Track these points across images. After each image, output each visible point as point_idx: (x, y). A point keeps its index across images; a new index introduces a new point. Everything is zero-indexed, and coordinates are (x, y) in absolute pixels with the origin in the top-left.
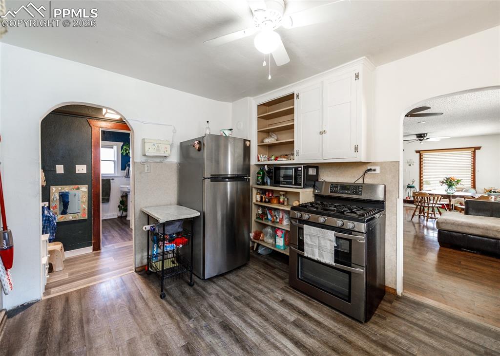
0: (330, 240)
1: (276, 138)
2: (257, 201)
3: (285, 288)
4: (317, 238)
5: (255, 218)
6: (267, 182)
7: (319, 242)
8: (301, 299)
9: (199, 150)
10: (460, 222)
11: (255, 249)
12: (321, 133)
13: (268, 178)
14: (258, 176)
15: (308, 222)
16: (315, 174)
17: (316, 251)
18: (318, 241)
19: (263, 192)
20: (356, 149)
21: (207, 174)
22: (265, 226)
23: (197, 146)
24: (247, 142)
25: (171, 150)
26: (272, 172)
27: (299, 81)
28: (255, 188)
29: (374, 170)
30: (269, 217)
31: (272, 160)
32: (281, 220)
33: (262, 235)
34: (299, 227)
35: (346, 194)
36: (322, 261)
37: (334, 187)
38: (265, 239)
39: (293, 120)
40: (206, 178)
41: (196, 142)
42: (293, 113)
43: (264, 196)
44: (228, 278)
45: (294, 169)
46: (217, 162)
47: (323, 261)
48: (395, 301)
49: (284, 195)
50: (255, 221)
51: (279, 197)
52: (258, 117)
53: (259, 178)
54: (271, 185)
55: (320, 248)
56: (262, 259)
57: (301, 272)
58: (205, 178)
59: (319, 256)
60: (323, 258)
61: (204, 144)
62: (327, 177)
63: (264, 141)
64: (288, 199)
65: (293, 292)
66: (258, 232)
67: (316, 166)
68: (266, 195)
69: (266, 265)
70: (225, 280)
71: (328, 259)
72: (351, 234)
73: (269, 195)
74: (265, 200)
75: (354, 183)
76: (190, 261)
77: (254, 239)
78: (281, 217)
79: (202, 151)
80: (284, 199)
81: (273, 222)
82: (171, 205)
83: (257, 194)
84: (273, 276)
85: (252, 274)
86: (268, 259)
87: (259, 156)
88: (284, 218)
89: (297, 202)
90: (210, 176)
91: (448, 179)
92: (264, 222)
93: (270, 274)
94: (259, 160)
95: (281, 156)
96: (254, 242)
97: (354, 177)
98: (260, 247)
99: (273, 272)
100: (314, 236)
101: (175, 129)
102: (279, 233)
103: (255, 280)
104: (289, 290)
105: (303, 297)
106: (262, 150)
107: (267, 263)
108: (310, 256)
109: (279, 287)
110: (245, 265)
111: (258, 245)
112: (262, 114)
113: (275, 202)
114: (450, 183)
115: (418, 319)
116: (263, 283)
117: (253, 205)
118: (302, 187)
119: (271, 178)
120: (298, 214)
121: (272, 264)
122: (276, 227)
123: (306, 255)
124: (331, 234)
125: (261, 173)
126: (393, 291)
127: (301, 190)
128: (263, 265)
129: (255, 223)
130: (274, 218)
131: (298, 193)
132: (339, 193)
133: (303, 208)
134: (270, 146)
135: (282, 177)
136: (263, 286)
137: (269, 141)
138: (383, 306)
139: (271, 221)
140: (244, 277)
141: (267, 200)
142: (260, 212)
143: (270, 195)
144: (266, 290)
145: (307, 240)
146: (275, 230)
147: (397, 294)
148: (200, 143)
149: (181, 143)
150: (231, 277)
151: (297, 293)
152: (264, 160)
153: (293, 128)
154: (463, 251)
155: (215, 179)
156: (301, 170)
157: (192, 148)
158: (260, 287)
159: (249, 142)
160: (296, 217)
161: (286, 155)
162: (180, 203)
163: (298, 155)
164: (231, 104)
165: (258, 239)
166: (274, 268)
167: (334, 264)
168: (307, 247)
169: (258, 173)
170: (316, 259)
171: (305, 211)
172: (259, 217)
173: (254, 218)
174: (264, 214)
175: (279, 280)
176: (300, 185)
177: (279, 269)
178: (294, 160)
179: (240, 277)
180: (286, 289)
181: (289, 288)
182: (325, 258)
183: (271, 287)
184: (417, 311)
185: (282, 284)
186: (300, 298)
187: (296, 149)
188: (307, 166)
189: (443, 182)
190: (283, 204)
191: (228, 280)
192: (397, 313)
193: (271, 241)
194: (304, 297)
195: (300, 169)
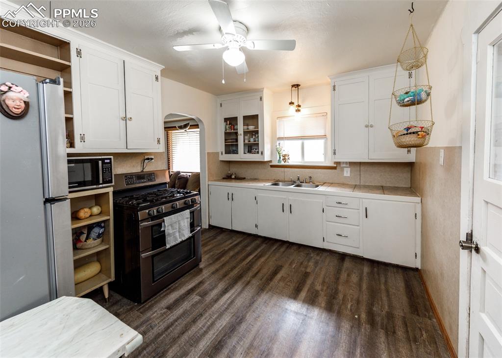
0: (187, 218)
3: (141, 311)
4: (178, 223)
7: (179, 226)
12: (124, 119)
20: (159, 142)
34: (152, 226)
35: (143, 182)
37: (129, 178)
45: (100, 162)
55: (180, 230)
59: (180, 238)
71: (187, 234)
100: (175, 223)
118: (114, 184)
123: (168, 247)
124: (188, 212)
132: (135, 183)
145: (169, 230)
156: (110, 163)
163: (83, 140)
168: (168, 239)
170: (179, 242)
171: (156, 206)
176: (110, 182)
187: (77, 131)
195: (108, 161)
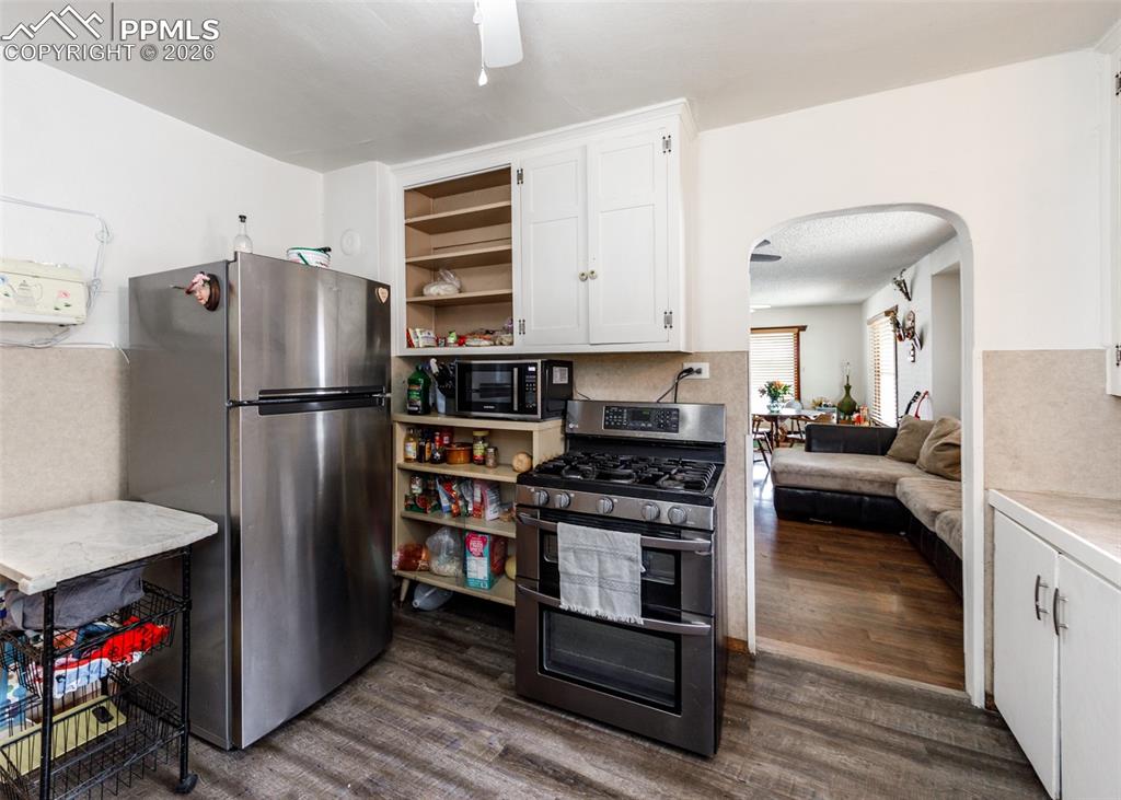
0: (630, 559)
1: (457, 284)
2: (407, 460)
3: (504, 705)
4: (596, 557)
5: (403, 509)
6: (435, 404)
7: (600, 567)
8: (555, 731)
9: (212, 305)
10: (808, 469)
11: (402, 599)
12: (584, 277)
13: (439, 393)
14: (409, 390)
15: (568, 516)
16: (566, 382)
17: (594, 591)
18: (596, 564)
19: (425, 433)
20: (668, 322)
21: (246, 389)
22: (433, 528)
23: (204, 293)
24: (380, 289)
25: (88, 305)
26: (453, 379)
27: (524, 135)
28: (401, 423)
29: (699, 372)
30: (445, 502)
31: (446, 345)
32: (480, 509)
33: (424, 555)
34: (541, 530)
35: (643, 429)
36: (610, 618)
37: (615, 413)
38: (435, 565)
39: (509, 239)
40: (242, 404)
41: (199, 278)
42: (510, 221)
43: (427, 446)
44: (327, 718)
45: (516, 370)
46: (279, 346)
47: (611, 616)
48: (751, 670)
49: (484, 439)
50: (403, 518)
51: (471, 445)
52: (406, 224)
53: (415, 396)
54: (448, 414)
55: (603, 582)
56: (427, 624)
57: (549, 651)
58: (237, 404)
59: (601, 605)
60: (614, 609)
61: (230, 288)
62: (593, 389)
63: (425, 292)
64: (496, 449)
65: (528, 714)
66: (411, 548)
67: (568, 362)
68: (433, 441)
69: (442, 642)
70: (317, 728)
71: (626, 609)
72: (680, 538)
73: (441, 439)
74: (433, 455)
75: (658, 402)
76: (177, 703)
77: (402, 567)
78: (478, 499)
79: (221, 311)
80: (485, 449)
81: (457, 515)
82: (91, 500)
83: (407, 440)
84: (467, 675)
85: (405, 683)
86: (445, 622)
87: (411, 331)
88: (488, 500)
89: (523, 457)
90: (255, 397)
91: (771, 385)
92: (429, 517)
93: (454, 670)
94: (410, 345)
95: (473, 334)
96: (401, 579)
97: (655, 388)
98: (418, 592)
99: (464, 661)
100: (587, 551)
101: (106, 229)
102: (476, 545)
103: (416, 702)
104: (515, 710)
105: (556, 724)
106: (417, 315)
107: (442, 636)
108: (576, 607)
109: (488, 708)
110: (378, 657)
111: (414, 584)
112: (417, 216)
113: (462, 458)
114: (773, 391)
115: (803, 706)
116: (443, 705)
117: (397, 472)
118: (539, 416)
119: (448, 394)
120: (539, 496)
121: (457, 634)
122: (468, 530)
123: (564, 605)
124: (631, 542)
125: (421, 380)
126: (741, 647)
127: (537, 424)
128: (432, 643)
129: (401, 521)
130: (461, 503)
131: (529, 434)
132: (625, 428)
133: (546, 475)
134: (441, 308)
135: (477, 391)
136: (444, 716)
137: (439, 291)
138: (734, 692)
139: (451, 511)
140: (377, 699)
141: (438, 455)
142: (417, 489)
143: (446, 440)
144: (451, 729)
145: (567, 563)
146: (463, 537)
147: (749, 653)
148: (213, 281)
149: (134, 282)
150: (337, 711)
151: (540, 713)
152: (424, 343)
153: (509, 261)
154: (812, 523)
155: (277, 403)
156: (535, 373)
157: (181, 299)
158: (435, 722)
159: (385, 291)
160: (537, 503)
161: (488, 332)
162: (131, 491)
163: (522, 331)
164: (321, 175)
165: (414, 568)
166: (464, 646)
167: (641, 621)
168: (566, 584)
169: (412, 382)
170: (594, 615)
171: (556, 485)
172: (413, 504)
173: (399, 508)
174: (429, 494)
175: (485, 682)
176: (534, 411)
177: (479, 646)
178: (511, 344)
179: (366, 703)
180: (509, 706)
181: (515, 703)
182: (617, 608)
183: (468, 713)
184: (795, 686)
185: (493, 695)
186: (551, 727)
187: (517, 317)
188: (551, 362)
189: (763, 392)
190: (483, 462)
191: (327, 725)
192: (762, 703)
193: (451, 568)
194: (559, 720)
195: (532, 369)
